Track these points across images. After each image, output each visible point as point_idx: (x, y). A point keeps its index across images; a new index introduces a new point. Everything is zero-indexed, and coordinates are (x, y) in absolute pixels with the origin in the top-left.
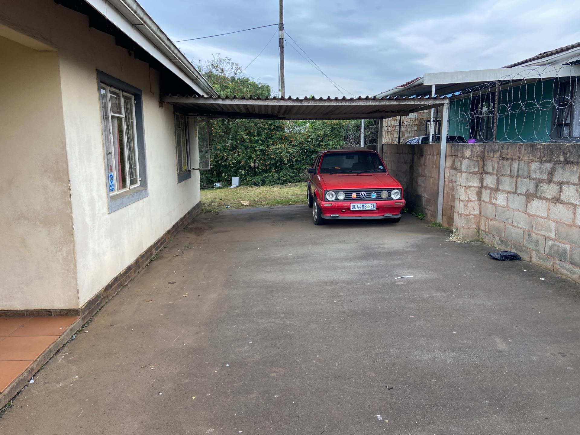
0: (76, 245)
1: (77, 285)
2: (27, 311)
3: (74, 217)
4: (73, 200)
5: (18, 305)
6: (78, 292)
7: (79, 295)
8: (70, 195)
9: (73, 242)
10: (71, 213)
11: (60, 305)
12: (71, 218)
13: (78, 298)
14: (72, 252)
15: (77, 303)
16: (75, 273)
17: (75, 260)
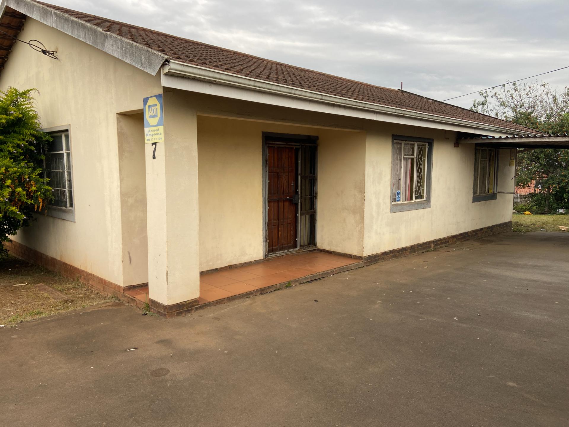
0: (364, 225)
1: (363, 244)
2: (343, 253)
3: (365, 210)
4: (365, 202)
5: (339, 249)
6: (363, 248)
7: (364, 250)
8: (364, 200)
9: (363, 223)
10: (364, 208)
11: (355, 253)
12: (364, 211)
13: (363, 251)
14: (362, 228)
15: (362, 254)
16: (363, 238)
17: (363, 232)
